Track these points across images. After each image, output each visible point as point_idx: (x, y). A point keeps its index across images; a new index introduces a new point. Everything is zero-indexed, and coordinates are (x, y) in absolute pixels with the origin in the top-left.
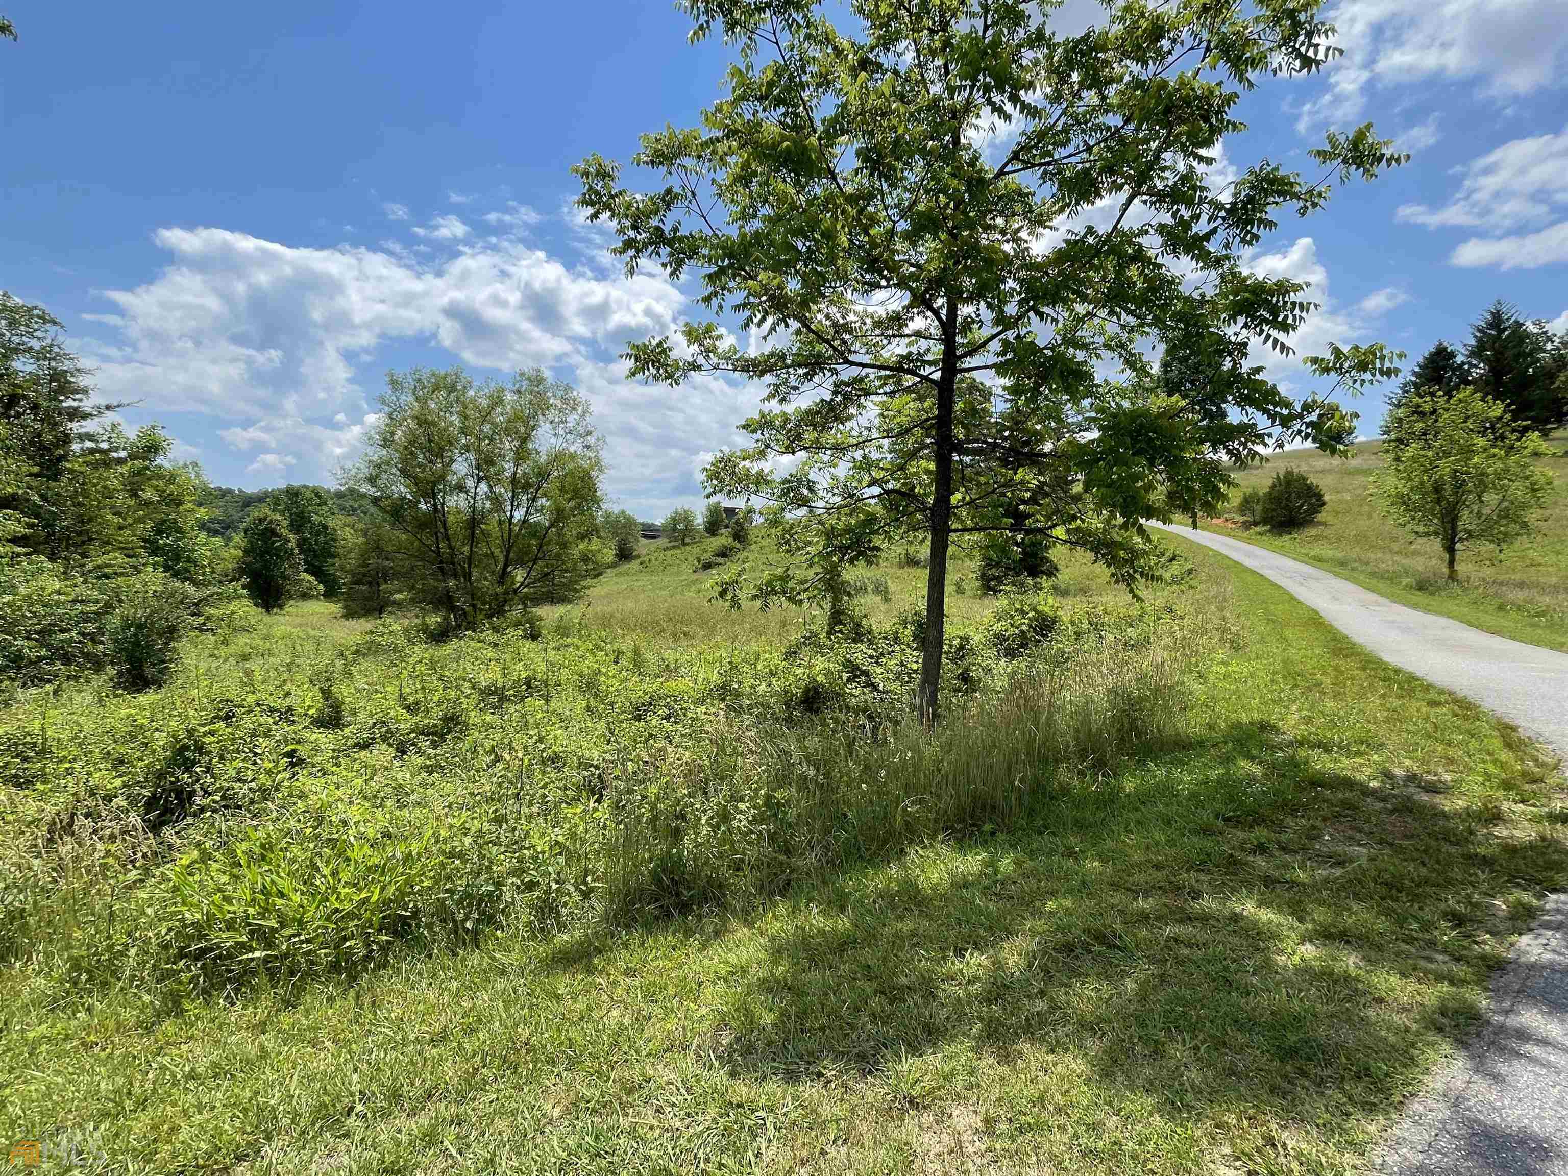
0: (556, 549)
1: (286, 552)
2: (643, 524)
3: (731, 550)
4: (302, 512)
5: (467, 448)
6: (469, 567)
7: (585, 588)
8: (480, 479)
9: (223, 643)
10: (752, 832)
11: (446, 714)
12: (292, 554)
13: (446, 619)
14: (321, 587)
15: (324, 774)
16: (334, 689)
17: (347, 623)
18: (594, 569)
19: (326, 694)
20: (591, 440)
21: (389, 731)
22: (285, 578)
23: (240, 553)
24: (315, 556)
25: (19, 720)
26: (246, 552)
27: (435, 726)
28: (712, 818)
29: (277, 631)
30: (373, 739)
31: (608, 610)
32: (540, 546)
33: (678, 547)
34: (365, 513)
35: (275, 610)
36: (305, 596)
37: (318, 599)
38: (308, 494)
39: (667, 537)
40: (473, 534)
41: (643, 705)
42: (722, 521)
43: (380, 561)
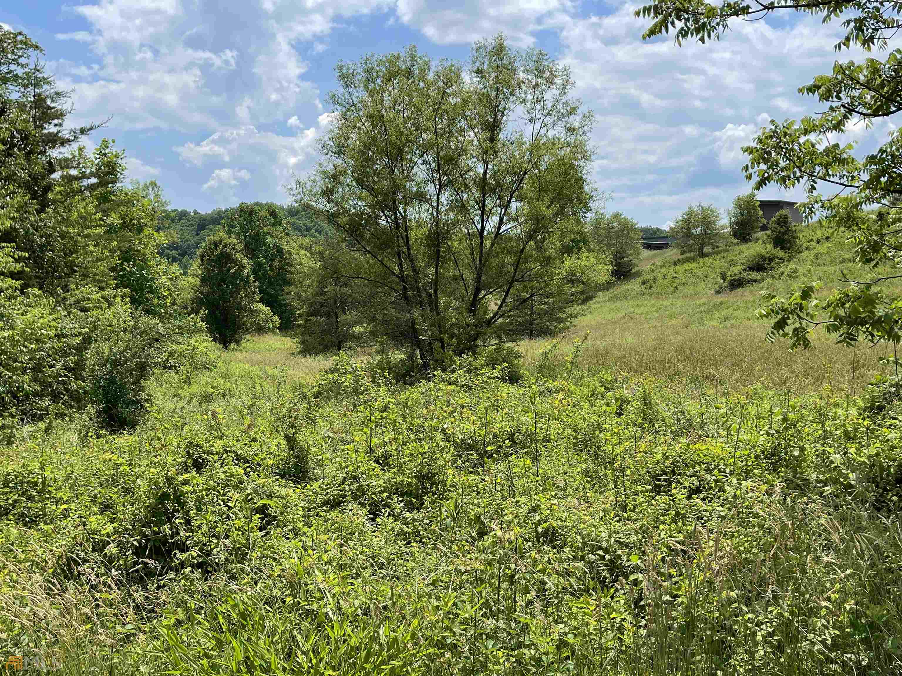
0: (535, 267)
1: (242, 280)
2: (644, 230)
3: (771, 260)
4: (257, 234)
5: (425, 149)
6: (436, 292)
7: (571, 316)
8: (442, 186)
9: (185, 382)
10: (832, 661)
11: (420, 471)
12: (248, 282)
13: (411, 357)
14: (276, 318)
15: (296, 534)
16: (299, 437)
17: (303, 360)
18: (582, 293)
19: (291, 441)
20: (575, 121)
21: (360, 489)
22: (240, 308)
23: (197, 281)
24: (271, 284)
25: (24, 458)
26: (203, 281)
27: (409, 484)
28: (771, 635)
29: (236, 369)
30: (344, 496)
31: (600, 344)
32: (517, 265)
33: (694, 259)
34: (320, 233)
35: (232, 345)
36: (261, 330)
37: (274, 333)
38: (264, 213)
39: (678, 245)
40: (438, 251)
41: (664, 473)
42: (757, 220)
43: (337, 288)
